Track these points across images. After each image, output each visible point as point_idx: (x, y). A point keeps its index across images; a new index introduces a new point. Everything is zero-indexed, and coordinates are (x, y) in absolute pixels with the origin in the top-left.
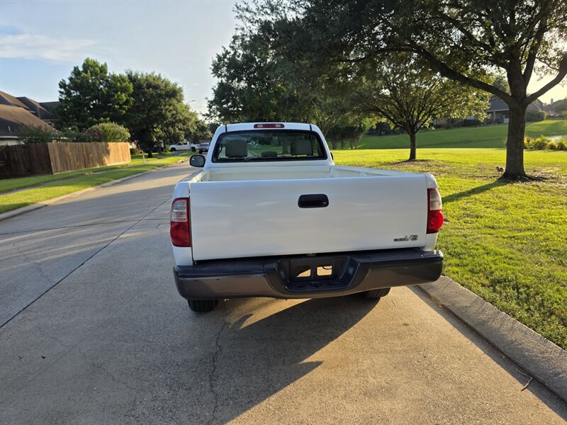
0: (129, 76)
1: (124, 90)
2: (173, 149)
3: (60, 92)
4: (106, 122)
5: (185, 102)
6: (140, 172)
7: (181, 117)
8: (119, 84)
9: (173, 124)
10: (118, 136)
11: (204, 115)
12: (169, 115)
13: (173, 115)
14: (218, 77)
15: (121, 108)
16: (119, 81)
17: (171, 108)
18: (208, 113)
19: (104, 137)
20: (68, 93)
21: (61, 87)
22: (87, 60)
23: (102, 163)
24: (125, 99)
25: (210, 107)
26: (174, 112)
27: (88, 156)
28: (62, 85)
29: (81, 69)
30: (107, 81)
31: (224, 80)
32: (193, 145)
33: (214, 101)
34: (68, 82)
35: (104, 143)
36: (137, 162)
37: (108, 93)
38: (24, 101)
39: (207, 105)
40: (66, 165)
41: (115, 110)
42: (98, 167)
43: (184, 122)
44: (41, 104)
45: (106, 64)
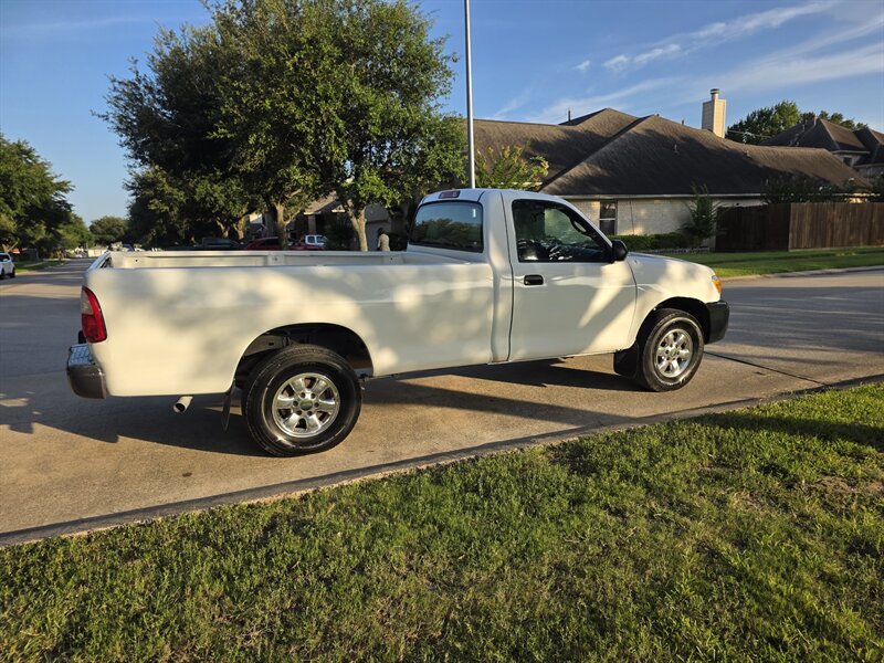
40: (821, 240)
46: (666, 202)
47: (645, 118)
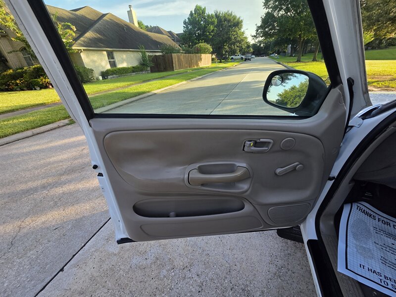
0: (216, 14)
1: (212, 23)
2: (232, 58)
3: (184, 27)
4: (202, 43)
5: (242, 30)
6: (213, 71)
7: (239, 39)
8: (210, 20)
9: (234, 44)
10: (206, 50)
11: (253, 36)
12: (233, 37)
13: (235, 38)
14: (267, 8)
15: (210, 35)
16: (210, 18)
17: (235, 33)
18: (255, 35)
19: (200, 51)
20: (187, 27)
21: (184, 24)
22: (197, 6)
23: (197, 65)
24: (212, 29)
25: (257, 31)
26: (236, 36)
27: (191, 61)
28: (185, 23)
29: (193, 12)
30: (205, 18)
31: (270, 10)
32: (242, 56)
33: (261, 26)
34: (187, 20)
35: (199, 55)
36: (214, 65)
37: (205, 25)
38: (170, 33)
39: (256, 29)
40: (180, 67)
41: (207, 36)
42: (196, 67)
43: (240, 42)
44: (177, 34)
45: (205, 8)
46: (131, 52)
47: (107, 14)
